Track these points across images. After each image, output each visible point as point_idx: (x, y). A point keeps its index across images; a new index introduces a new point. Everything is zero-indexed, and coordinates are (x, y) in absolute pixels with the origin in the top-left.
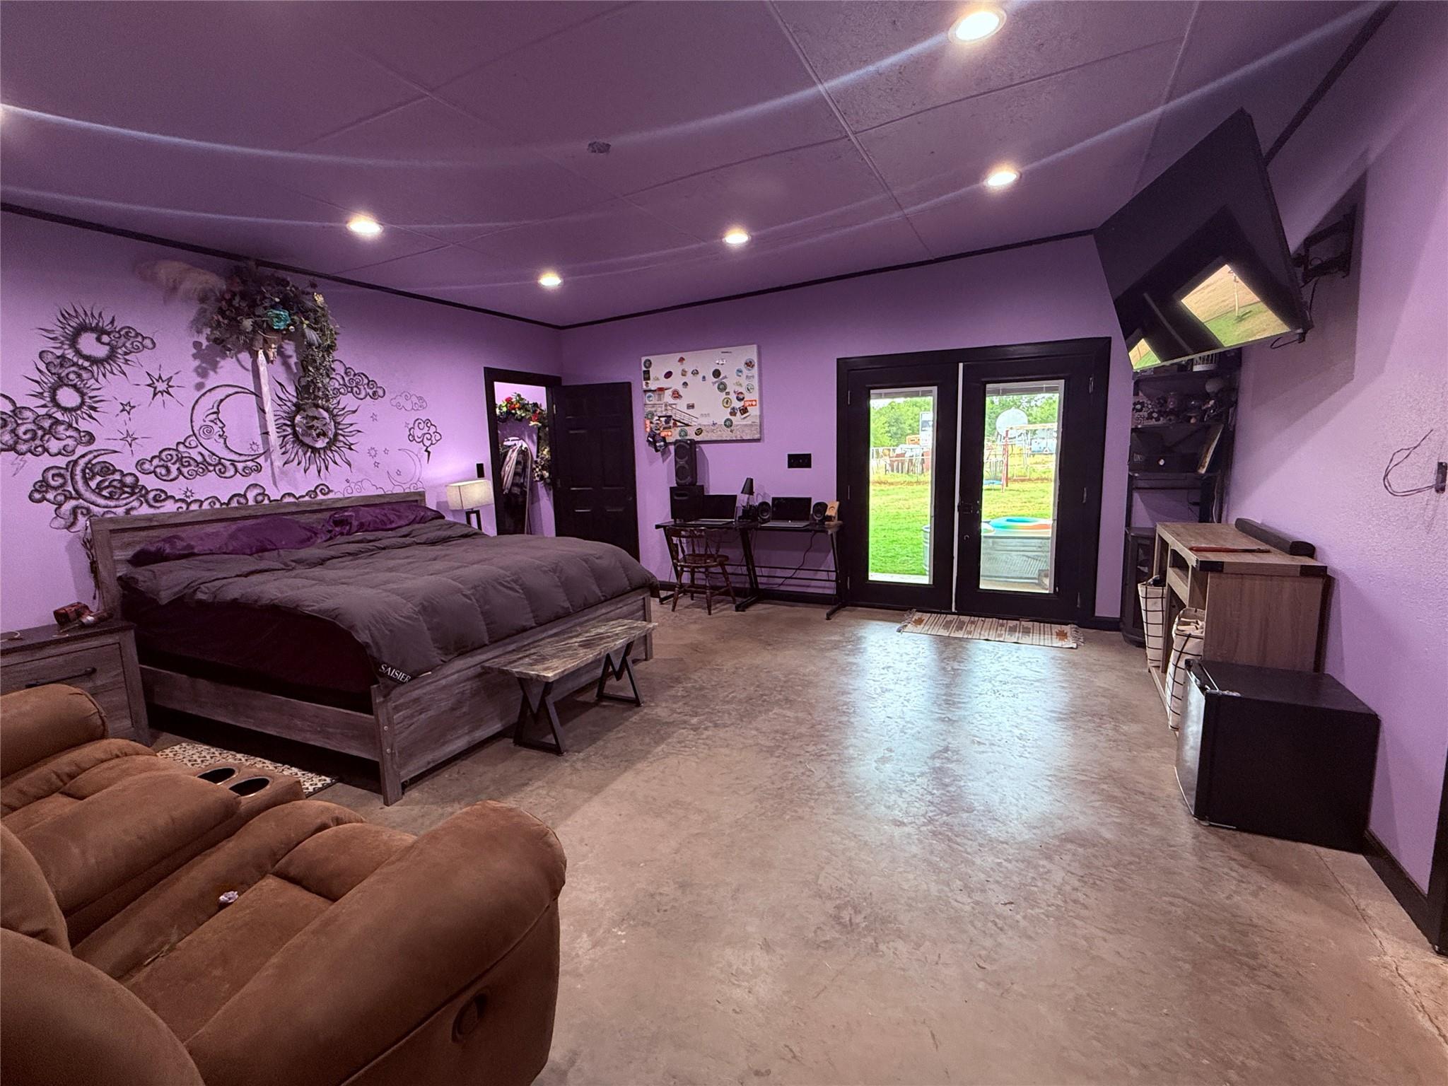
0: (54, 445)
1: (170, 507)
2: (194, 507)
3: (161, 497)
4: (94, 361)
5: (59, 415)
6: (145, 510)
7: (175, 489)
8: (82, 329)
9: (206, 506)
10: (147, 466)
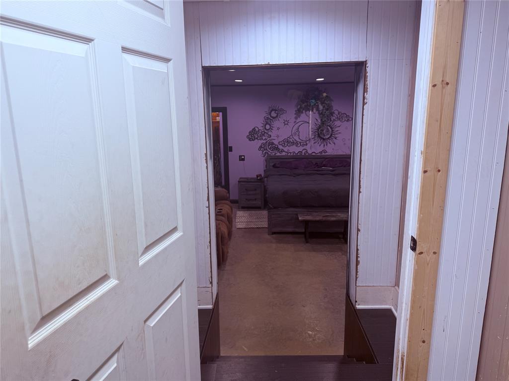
0: (264, 138)
1: (284, 154)
2: (289, 154)
3: (283, 151)
4: (274, 118)
5: (266, 131)
6: (278, 154)
7: (285, 149)
8: (273, 110)
9: (292, 154)
10: (281, 143)
